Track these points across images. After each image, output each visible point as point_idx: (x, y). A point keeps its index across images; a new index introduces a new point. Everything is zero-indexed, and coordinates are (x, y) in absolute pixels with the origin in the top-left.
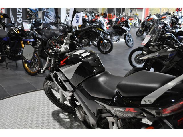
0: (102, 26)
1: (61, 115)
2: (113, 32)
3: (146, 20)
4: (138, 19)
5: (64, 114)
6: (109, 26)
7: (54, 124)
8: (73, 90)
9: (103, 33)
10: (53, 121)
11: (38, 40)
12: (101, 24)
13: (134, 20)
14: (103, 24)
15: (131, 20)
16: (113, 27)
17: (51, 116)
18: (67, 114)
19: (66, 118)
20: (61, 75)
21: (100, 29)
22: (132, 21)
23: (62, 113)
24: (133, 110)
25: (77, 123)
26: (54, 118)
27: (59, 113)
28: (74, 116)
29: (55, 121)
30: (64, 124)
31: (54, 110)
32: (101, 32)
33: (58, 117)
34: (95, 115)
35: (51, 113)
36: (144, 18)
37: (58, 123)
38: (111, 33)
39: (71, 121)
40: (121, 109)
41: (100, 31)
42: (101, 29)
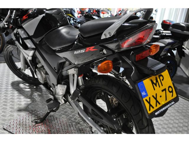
0: (73, 12)
1: (22, 85)
2: (83, 21)
3: (118, 14)
4: (111, 14)
5: (25, 85)
6: (80, 15)
7: (13, 92)
8: (35, 47)
9: (73, 19)
10: (12, 89)
11: (2, 19)
12: (72, 10)
13: (107, 14)
14: (74, 10)
15: (103, 14)
16: (84, 16)
17: (10, 85)
18: (27, 85)
19: (26, 88)
20: (23, 32)
21: (70, 15)
22: (105, 15)
23: (23, 84)
24: (93, 48)
25: (38, 93)
26: (13, 87)
27: (19, 84)
28: (35, 87)
29: (14, 90)
30: (23, 93)
31: (13, 81)
32: (72, 19)
33: (17, 87)
34: (56, 71)
35: (10, 83)
36: (117, 12)
37: (18, 92)
38: (82, 22)
39: (32, 91)
40: (82, 51)
41: (71, 17)
42: (72, 15)
